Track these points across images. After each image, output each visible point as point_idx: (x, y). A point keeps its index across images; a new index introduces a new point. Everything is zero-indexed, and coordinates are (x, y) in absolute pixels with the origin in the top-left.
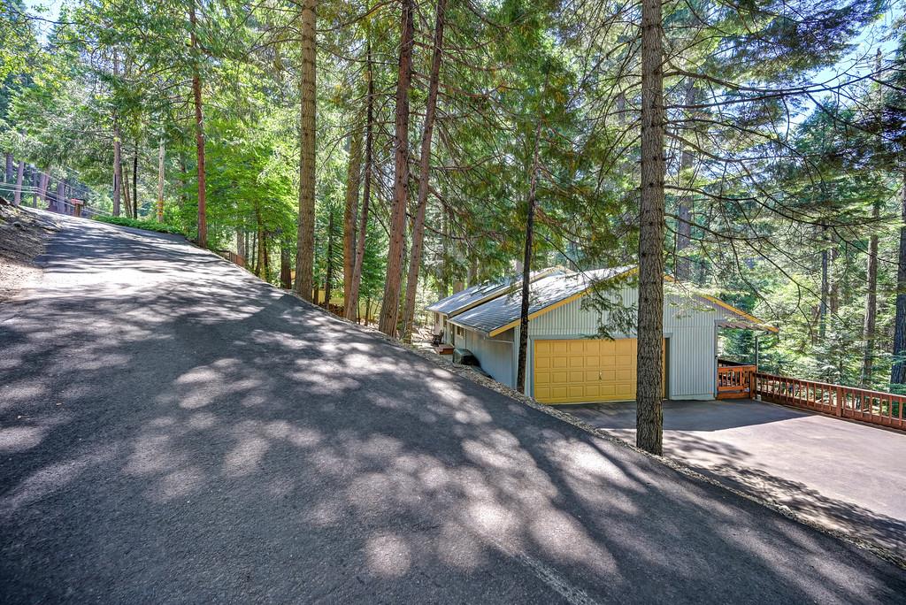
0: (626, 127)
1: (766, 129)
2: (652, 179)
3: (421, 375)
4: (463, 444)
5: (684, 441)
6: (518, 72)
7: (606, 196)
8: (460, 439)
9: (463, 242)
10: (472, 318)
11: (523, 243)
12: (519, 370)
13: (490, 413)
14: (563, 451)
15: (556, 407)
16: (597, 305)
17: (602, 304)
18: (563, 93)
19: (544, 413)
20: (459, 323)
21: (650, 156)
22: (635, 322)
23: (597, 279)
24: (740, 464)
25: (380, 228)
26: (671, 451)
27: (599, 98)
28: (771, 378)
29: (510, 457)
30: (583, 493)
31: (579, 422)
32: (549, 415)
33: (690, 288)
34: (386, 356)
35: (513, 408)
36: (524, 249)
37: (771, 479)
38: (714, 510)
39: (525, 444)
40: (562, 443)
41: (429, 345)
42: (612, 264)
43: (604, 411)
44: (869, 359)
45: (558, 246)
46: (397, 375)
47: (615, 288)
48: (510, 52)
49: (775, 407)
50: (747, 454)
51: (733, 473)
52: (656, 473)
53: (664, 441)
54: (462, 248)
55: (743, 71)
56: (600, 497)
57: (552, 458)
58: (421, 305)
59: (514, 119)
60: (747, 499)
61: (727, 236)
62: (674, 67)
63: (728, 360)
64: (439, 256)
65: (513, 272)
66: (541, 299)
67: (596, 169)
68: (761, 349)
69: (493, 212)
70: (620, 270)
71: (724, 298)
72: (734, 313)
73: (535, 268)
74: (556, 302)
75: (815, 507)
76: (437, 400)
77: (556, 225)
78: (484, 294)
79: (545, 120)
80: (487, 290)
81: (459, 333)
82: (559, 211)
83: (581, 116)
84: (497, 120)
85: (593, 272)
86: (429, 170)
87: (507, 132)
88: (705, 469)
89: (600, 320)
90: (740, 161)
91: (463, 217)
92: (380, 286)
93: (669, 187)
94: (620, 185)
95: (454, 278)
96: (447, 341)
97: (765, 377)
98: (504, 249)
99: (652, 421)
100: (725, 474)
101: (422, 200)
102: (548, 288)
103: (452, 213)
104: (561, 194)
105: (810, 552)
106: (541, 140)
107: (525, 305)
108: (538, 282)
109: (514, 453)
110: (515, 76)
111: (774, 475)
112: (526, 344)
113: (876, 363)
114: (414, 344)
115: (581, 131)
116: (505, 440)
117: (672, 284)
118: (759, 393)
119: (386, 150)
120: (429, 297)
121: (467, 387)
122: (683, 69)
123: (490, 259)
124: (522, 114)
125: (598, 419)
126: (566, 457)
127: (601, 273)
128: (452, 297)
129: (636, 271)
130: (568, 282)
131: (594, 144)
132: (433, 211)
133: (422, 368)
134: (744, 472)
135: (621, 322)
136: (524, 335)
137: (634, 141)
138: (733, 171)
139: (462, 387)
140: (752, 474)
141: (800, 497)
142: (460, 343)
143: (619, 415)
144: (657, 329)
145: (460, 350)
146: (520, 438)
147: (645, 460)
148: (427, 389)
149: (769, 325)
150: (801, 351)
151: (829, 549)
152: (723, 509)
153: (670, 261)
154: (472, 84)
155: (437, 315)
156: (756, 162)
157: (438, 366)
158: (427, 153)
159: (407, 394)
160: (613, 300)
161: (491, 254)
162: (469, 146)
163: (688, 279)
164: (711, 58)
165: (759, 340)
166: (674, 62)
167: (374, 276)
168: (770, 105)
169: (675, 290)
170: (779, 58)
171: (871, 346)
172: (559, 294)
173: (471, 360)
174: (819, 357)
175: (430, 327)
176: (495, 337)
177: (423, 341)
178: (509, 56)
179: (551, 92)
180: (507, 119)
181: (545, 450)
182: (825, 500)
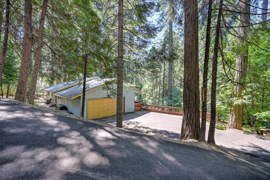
0: (115, 39)
1: (143, 49)
2: (120, 55)
3: (38, 116)
4: (57, 139)
5: (128, 123)
6: (82, 11)
7: (109, 58)
8: (56, 138)
9: (60, 65)
10: (64, 93)
11: (84, 68)
12: (82, 110)
13: (69, 126)
14: (95, 133)
15: (94, 120)
16: (107, 89)
17: (108, 88)
18: (97, 24)
19: (89, 122)
20: (58, 95)
21: (120, 49)
22: (116, 93)
23: (107, 81)
24: (138, 126)
25: (16, 54)
26: (125, 126)
27: (108, 29)
28: (144, 105)
29: (76, 139)
30: (100, 144)
31: (100, 123)
32: (91, 123)
33: (129, 85)
34: (17, 110)
35: (78, 123)
36: (84, 71)
37: (144, 127)
38: (132, 138)
39: (83, 134)
40: (95, 130)
41: (45, 104)
42: (111, 77)
43: (109, 118)
44: (159, 100)
45: (95, 71)
46: (24, 118)
47: (112, 84)
48: (79, 3)
49: (145, 111)
50: (140, 123)
51: (137, 128)
52: (120, 133)
53: (123, 124)
54: (60, 68)
55: (140, 34)
56: (105, 143)
57: (91, 136)
58: (41, 88)
59: (80, 26)
60: (138, 133)
61: (136, 72)
62: (126, 27)
63: (137, 102)
64: (48, 69)
65: (81, 77)
66: (90, 87)
67: (107, 49)
68: (143, 99)
69: (72, 56)
70: (113, 79)
71: (136, 87)
72: (137, 91)
73: (88, 77)
74: (95, 88)
75: (150, 131)
76: (46, 125)
77: (95, 64)
78: (69, 85)
79: (91, 30)
80: (70, 83)
81: (58, 99)
82: (96, 60)
83: (102, 33)
84: (74, 25)
85: (106, 79)
86: (43, 35)
87: (78, 30)
88: (132, 128)
89: (107, 93)
90: (139, 55)
91: (60, 56)
92: (16, 80)
93: (124, 58)
94: (113, 55)
95: (56, 79)
96: (54, 102)
97: (143, 105)
98: (77, 70)
99: (120, 119)
100: (135, 129)
101: (39, 46)
102: (93, 83)
103: (55, 54)
104: (96, 55)
105: (148, 141)
106: (90, 36)
107: (84, 89)
108: (89, 81)
109: (78, 138)
110: (81, 12)
111: (144, 126)
112: (84, 101)
113: (160, 100)
114: (37, 104)
115: (103, 37)
116: (75, 134)
117: (125, 83)
118: (142, 109)
119: (19, 21)
120: (44, 85)
121: (60, 118)
122: (128, 29)
123: (71, 73)
124: (83, 26)
125: (107, 121)
126: (96, 135)
127: (108, 80)
128: (56, 85)
129: (117, 80)
130: (99, 82)
131: (106, 42)
132: (45, 51)
133: (38, 113)
134: (139, 127)
135: (113, 93)
136: (84, 98)
137: (116, 44)
138: (138, 57)
139: (58, 118)
140: (140, 127)
141: (148, 130)
142: (59, 103)
143: (113, 119)
144: (121, 95)
145: (59, 105)
146: (80, 132)
147: (117, 130)
148: (41, 122)
149: (144, 93)
150: (149, 99)
151: (151, 140)
152: (134, 137)
153: (125, 77)
154: (64, 9)
155: (48, 93)
156: (142, 56)
157: (47, 112)
158: (42, 28)
159: (29, 125)
160: (111, 87)
161: (72, 71)
162: (63, 31)
163: (129, 82)
164: (134, 28)
165: (142, 97)
166: (126, 26)
167: (12, 76)
168: (145, 44)
169: (126, 85)
170: (146, 34)
171: (159, 97)
172: (96, 85)
173: (64, 108)
174: (152, 100)
175: (45, 97)
176: (74, 99)
177: (41, 103)
178: (79, 5)
179: (93, 22)
180: (78, 26)
181: (89, 134)
182: (152, 129)
